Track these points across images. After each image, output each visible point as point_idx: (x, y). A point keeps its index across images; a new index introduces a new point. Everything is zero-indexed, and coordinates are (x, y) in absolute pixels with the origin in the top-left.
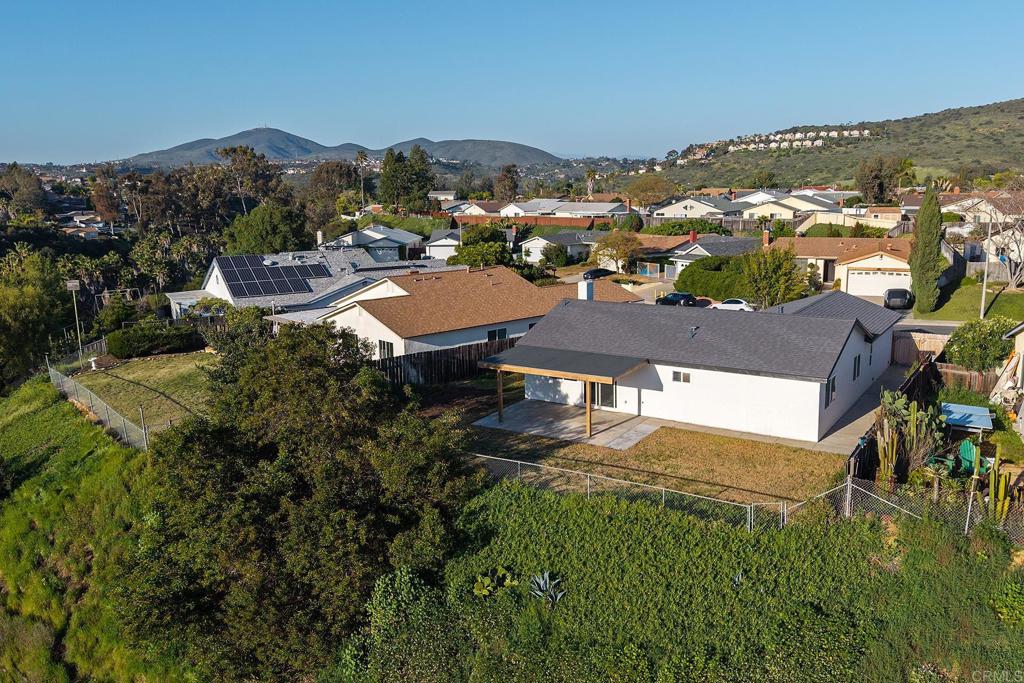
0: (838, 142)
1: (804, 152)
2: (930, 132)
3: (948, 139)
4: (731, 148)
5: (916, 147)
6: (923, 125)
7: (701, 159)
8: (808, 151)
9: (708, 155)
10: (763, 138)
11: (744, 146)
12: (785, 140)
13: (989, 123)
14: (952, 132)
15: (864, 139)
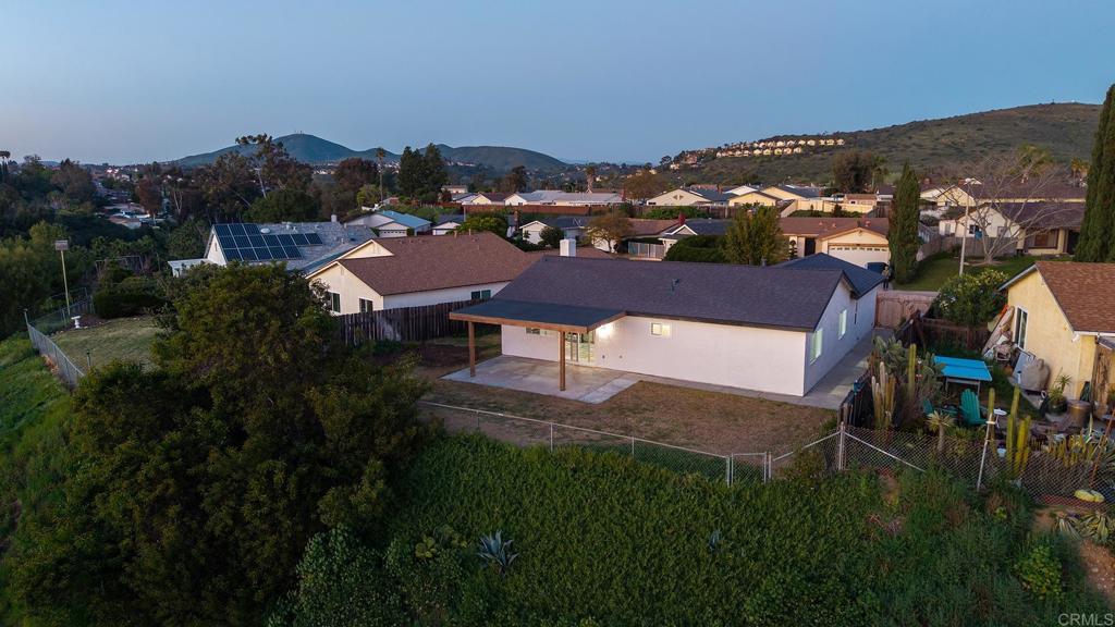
0: (817, 149)
1: (785, 158)
2: (899, 141)
4: (719, 155)
7: (692, 164)
8: (788, 157)
9: (698, 161)
10: (748, 146)
11: (731, 153)
12: (767, 148)
13: (951, 134)
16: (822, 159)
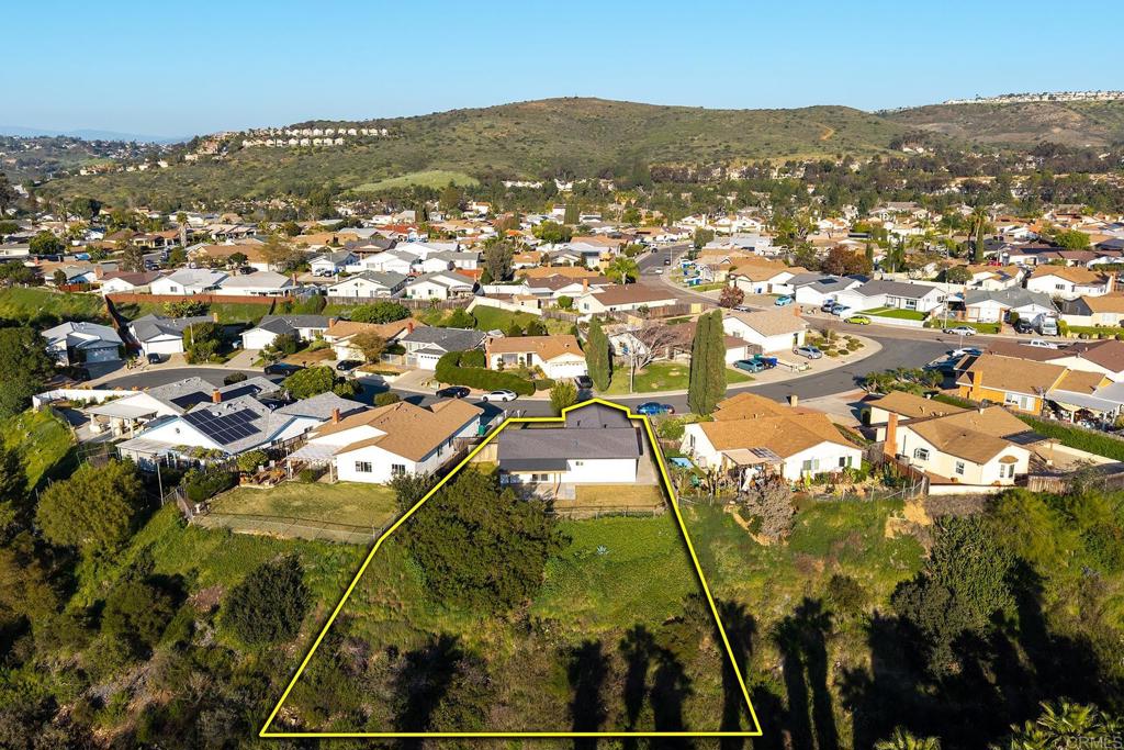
0: (359, 140)
1: (326, 150)
2: (443, 133)
3: (459, 142)
4: (245, 143)
5: (433, 149)
6: (434, 124)
7: (214, 155)
8: (331, 150)
9: (220, 150)
10: (279, 133)
11: (261, 142)
12: (303, 137)
13: (492, 127)
14: (461, 134)
15: (383, 138)
16: (368, 153)
